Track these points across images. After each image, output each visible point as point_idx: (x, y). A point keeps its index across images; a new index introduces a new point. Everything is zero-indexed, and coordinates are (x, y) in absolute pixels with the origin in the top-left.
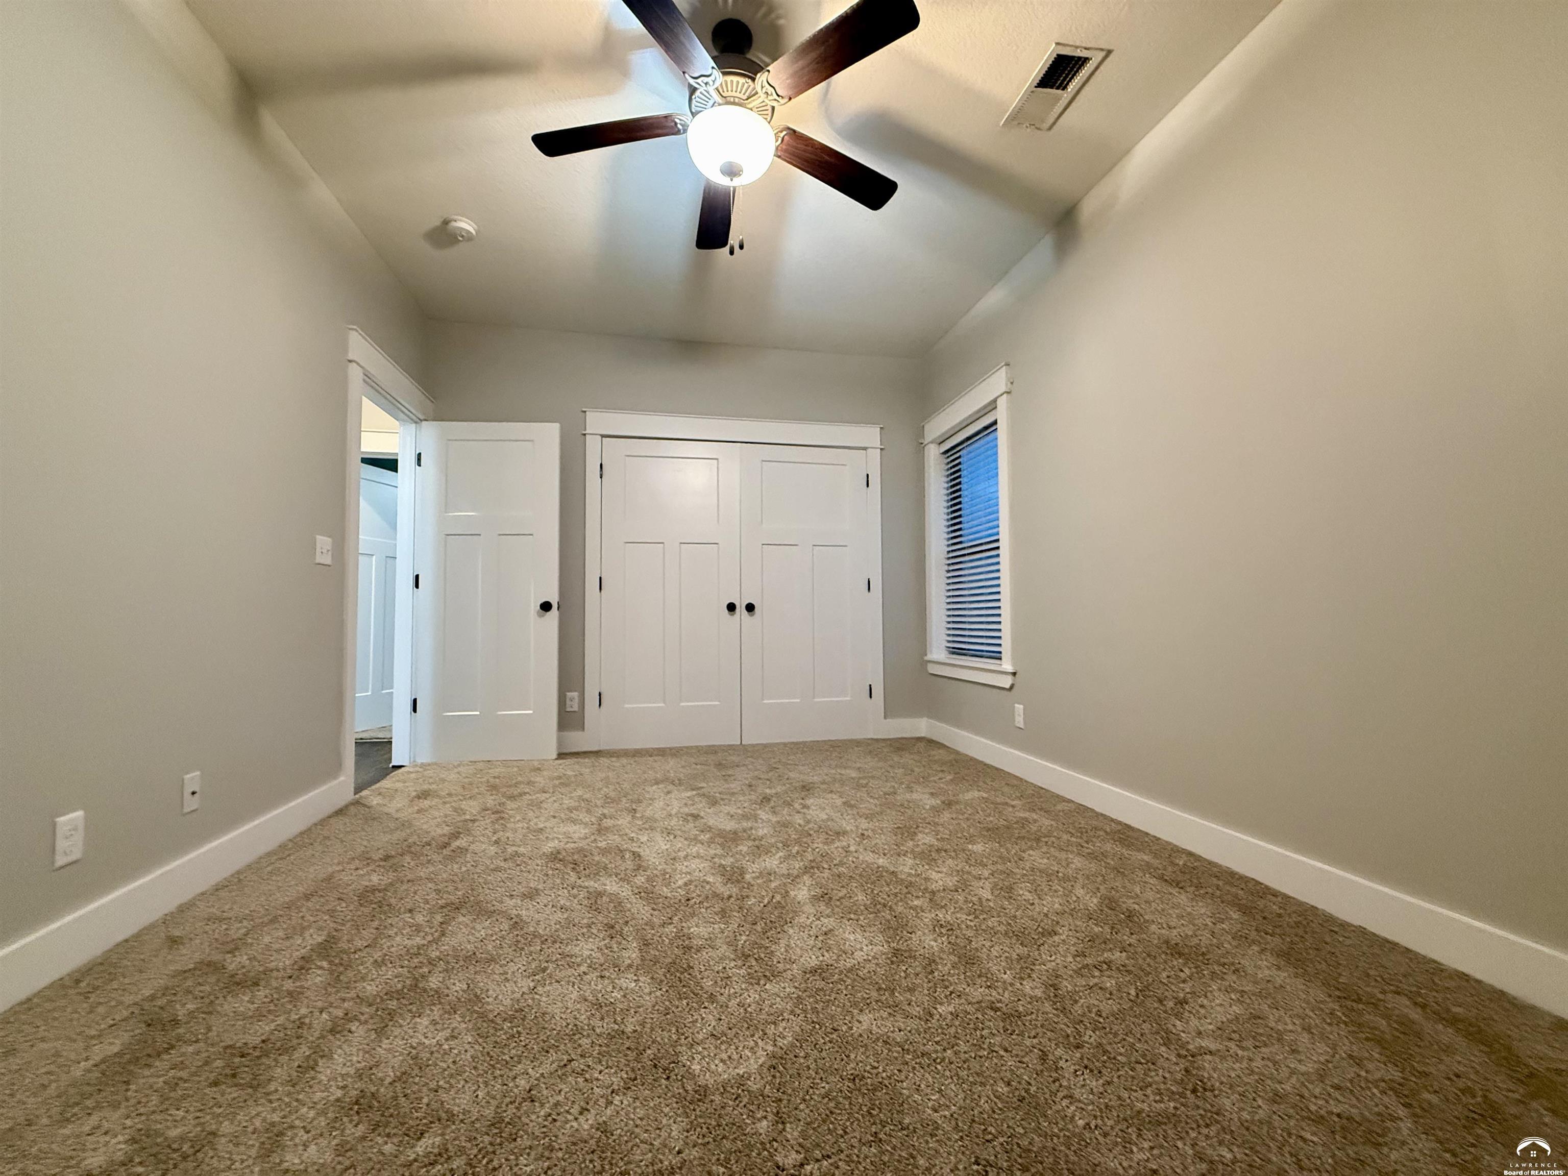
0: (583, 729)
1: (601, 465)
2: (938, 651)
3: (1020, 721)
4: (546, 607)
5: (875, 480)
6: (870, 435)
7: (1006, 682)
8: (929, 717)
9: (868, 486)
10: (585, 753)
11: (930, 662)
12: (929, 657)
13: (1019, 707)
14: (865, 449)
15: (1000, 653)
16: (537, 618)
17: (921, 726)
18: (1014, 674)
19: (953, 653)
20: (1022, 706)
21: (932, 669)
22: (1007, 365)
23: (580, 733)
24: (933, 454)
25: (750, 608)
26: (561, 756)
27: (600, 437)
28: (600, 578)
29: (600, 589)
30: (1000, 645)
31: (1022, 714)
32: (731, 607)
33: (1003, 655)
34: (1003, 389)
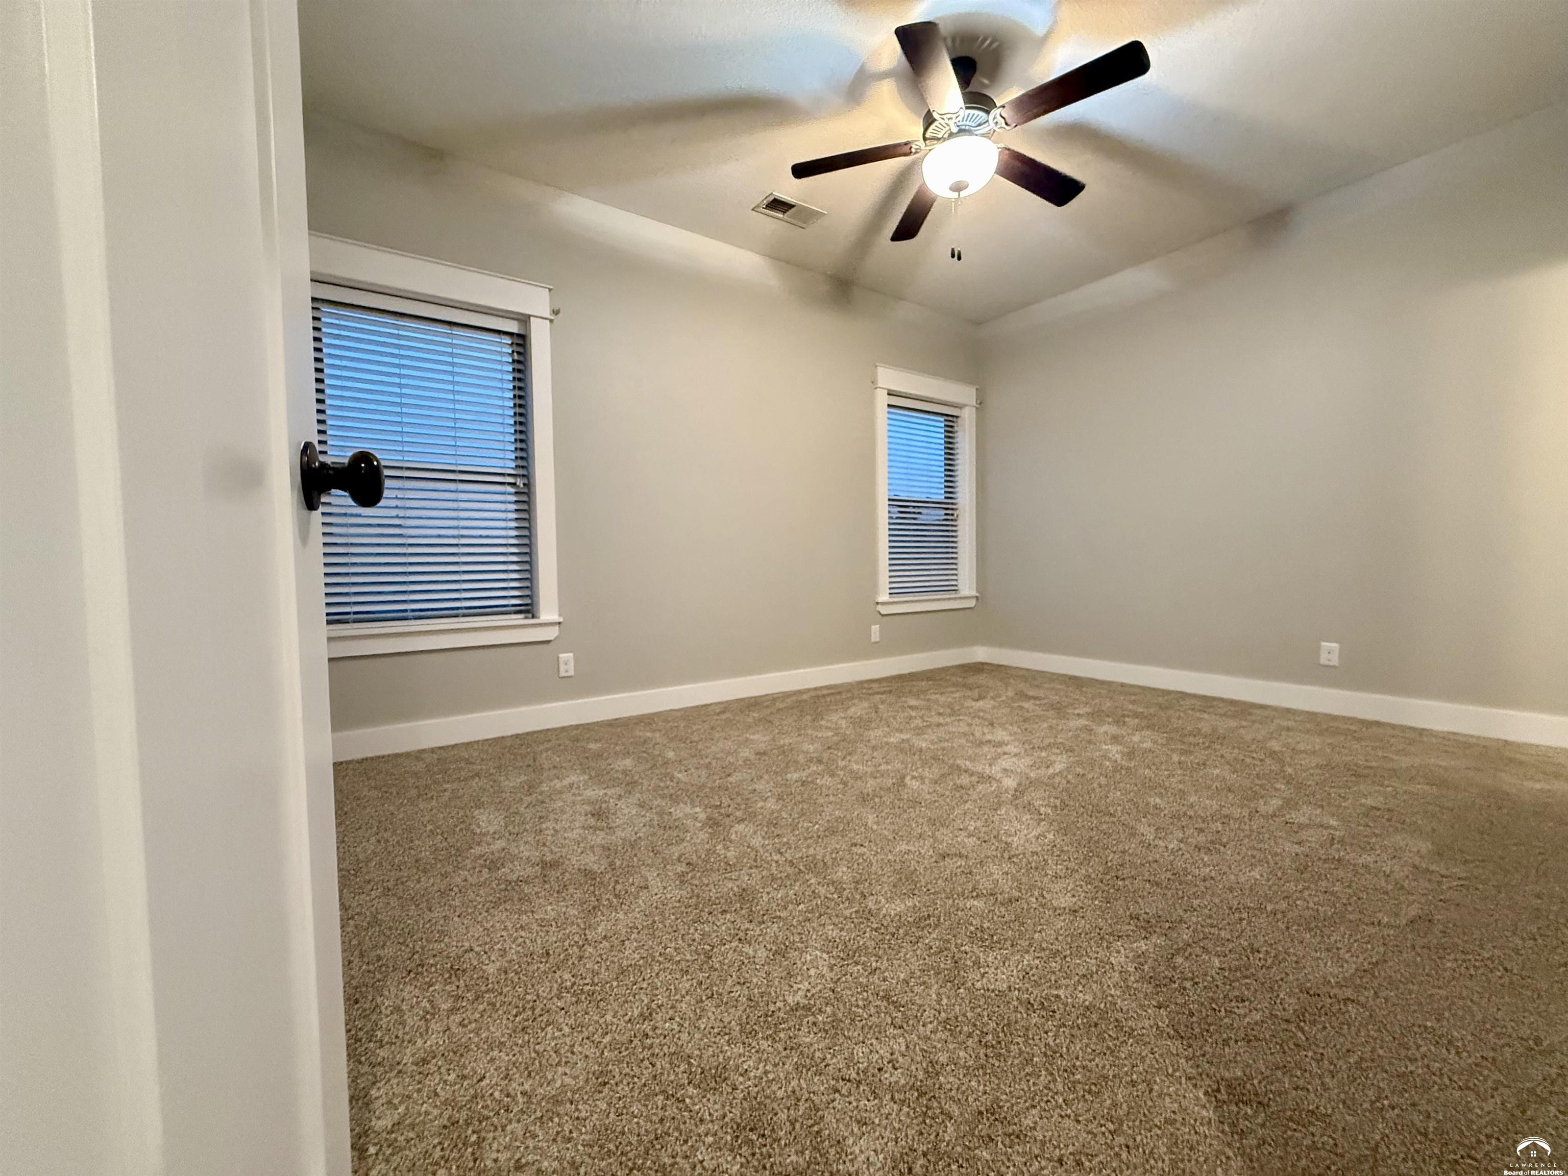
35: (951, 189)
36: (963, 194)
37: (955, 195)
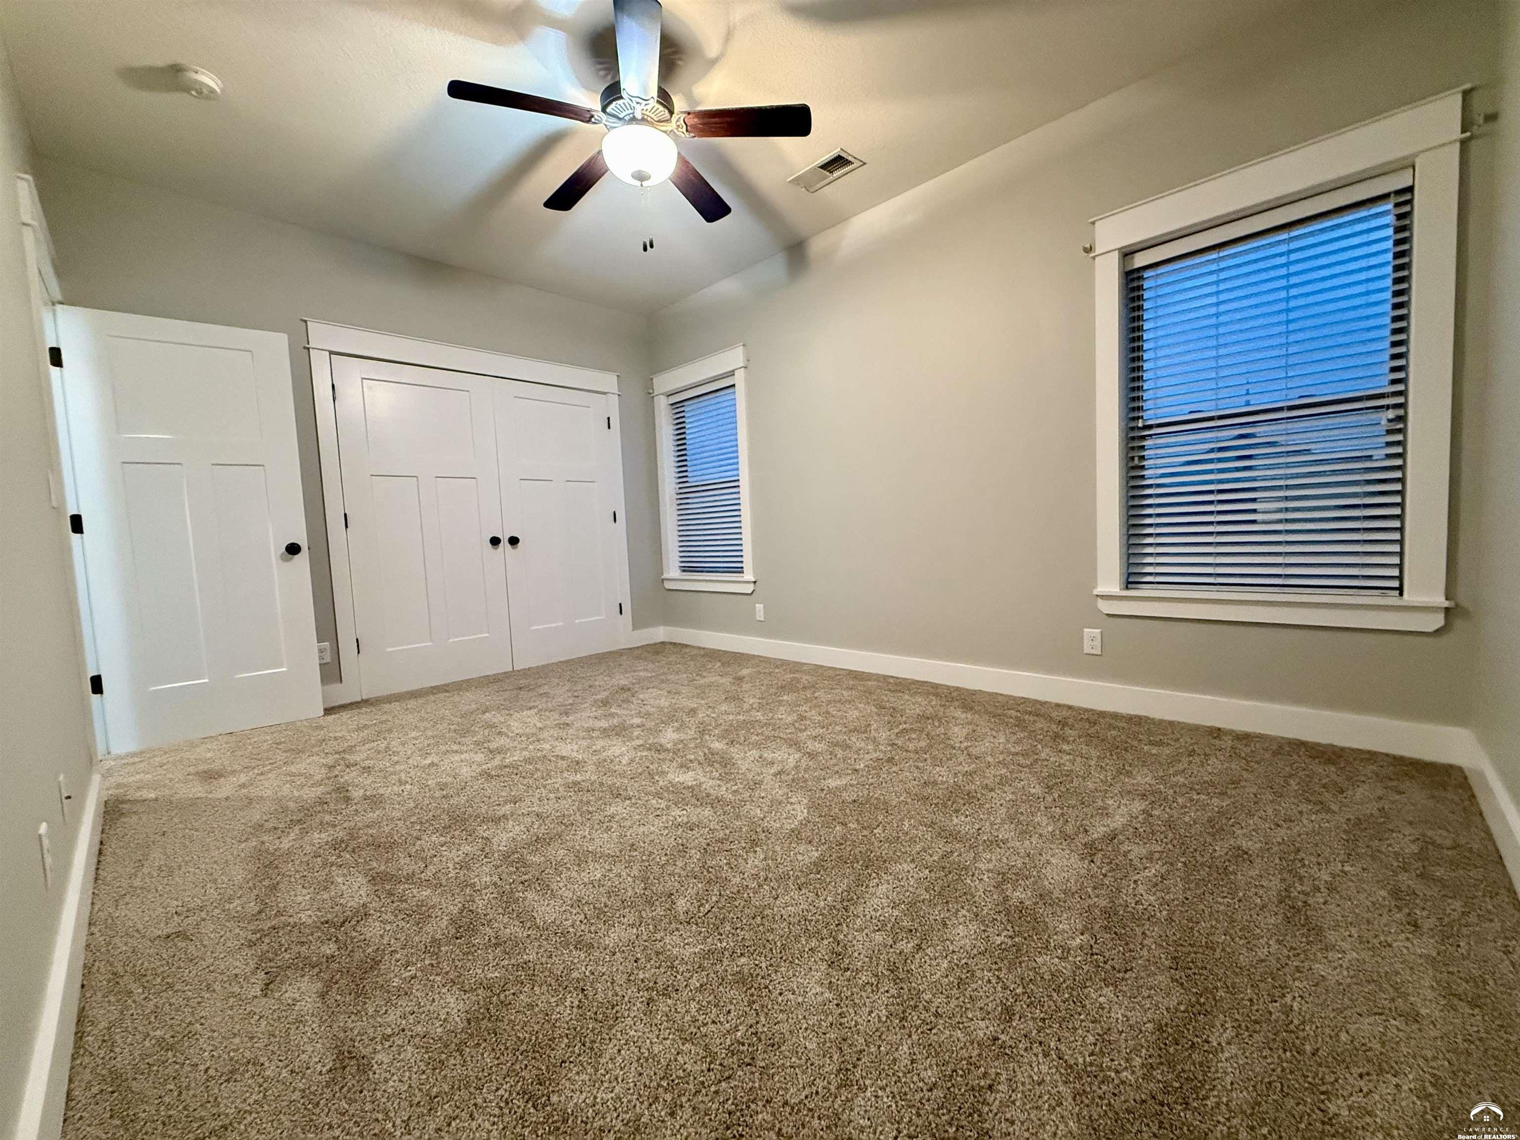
0: (341, 681)
1: (333, 386)
2: (672, 570)
3: (760, 616)
4: (293, 549)
5: (615, 422)
6: (608, 381)
7: (749, 589)
8: (664, 625)
9: (609, 428)
10: (351, 704)
11: (668, 579)
12: (665, 576)
13: (759, 607)
14: (605, 393)
15: (742, 568)
16: (280, 561)
17: (660, 633)
18: (755, 582)
19: (684, 571)
20: (762, 605)
21: (668, 585)
22: (744, 345)
23: (338, 686)
24: (662, 405)
25: (514, 541)
26: (328, 711)
27: (328, 353)
28: (345, 515)
29: (346, 526)
30: (742, 562)
31: (762, 612)
32: (495, 541)
33: (745, 570)
34: (742, 364)
35: (633, 176)
36: (645, 183)
37: (638, 183)
